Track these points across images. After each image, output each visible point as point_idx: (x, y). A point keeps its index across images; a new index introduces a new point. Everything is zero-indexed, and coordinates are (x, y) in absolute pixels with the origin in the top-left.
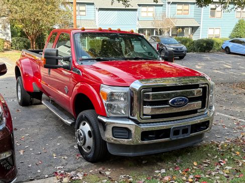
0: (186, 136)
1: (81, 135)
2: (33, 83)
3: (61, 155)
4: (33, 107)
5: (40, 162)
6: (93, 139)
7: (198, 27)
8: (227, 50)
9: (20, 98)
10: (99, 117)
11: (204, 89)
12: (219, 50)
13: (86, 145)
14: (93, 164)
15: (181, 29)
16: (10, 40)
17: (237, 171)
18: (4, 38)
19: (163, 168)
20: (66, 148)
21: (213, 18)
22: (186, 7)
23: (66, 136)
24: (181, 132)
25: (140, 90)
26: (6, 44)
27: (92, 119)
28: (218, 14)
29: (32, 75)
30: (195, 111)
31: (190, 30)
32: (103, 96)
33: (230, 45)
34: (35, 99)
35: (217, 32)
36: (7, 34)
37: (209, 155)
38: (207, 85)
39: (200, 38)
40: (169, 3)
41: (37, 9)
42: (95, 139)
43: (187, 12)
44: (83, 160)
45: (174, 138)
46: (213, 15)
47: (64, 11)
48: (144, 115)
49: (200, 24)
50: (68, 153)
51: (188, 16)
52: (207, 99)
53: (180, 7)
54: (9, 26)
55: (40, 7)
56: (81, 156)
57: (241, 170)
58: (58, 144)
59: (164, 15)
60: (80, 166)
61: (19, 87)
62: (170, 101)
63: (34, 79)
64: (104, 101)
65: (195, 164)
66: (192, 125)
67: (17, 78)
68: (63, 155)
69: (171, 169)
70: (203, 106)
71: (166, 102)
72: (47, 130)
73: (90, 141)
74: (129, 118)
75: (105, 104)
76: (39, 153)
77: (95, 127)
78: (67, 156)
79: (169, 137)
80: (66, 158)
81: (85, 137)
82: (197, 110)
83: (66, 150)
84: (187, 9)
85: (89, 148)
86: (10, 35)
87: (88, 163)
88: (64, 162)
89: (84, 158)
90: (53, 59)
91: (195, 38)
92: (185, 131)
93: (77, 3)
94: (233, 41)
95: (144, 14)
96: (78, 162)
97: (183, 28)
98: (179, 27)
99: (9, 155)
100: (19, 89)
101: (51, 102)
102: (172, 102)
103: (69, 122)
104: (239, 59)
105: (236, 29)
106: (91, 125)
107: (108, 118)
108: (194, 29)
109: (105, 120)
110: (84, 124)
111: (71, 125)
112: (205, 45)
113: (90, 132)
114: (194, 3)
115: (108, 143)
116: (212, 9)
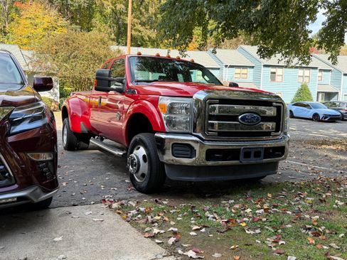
0: (258, 161)
1: (134, 159)
2: (81, 123)
3: (110, 187)
5: (86, 192)
6: (149, 163)
9: (65, 143)
10: (156, 135)
11: (279, 109)
13: (140, 172)
16: (59, 100)
17: (321, 201)
18: (52, 98)
19: (232, 199)
21: (274, 83)
22: (244, 71)
24: (252, 155)
25: (205, 100)
26: (53, 104)
28: (278, 79)
29: (80, 115)
30: (268, 134)
32: (162, 109)
33: (294, 109)
34: (82, 143)
36: (56, 94)
38: (281, 105)
40: (226, 66)
43: (245, 76)
44: (135, 192)
45: (245, 162)
46: (273, 78)
48: (209, 131)
51: (247, 80)
52: (281, 123)
53: (238, 70)
54: (58, 86)
56: (133, 188)
57: (327, 201)
59: (221, 79)
60: (132, 196)
61: (65, 129)
62: (240, 117)
63: (82, 119)
64: (163, 115)
65: (270, 195)
66: (265, 148)
67: (63, 120)
68: (112, 187)
69: (241, 200)
70: (278, 129)
71: (235, 118)
73: (144, 167)
74: (191, 134)
76: (85, 185)
78: (117, 188)
79: (238, 159)
81: (139, 161)
82: (270, 132)
83: (116, 183)
85: (143, 175)
86: (58, 95)
88: (114, 192)
89: (137, 190)
90: (105, 80)
92: (257, 154)
94: (296, 105)
96: (130, 193)
99: (50, 158)
100: (66, 132)
102: (241, 118)
103: (120, 153)
105: (298, 94)
106: (146, 147)
107: (167, 133)
109: (163, 136)
110: (139, 148)
111: (122, 155)
113: (144, 156)
114: (253, 67)
115: (167, 164)
116: (272, 73)
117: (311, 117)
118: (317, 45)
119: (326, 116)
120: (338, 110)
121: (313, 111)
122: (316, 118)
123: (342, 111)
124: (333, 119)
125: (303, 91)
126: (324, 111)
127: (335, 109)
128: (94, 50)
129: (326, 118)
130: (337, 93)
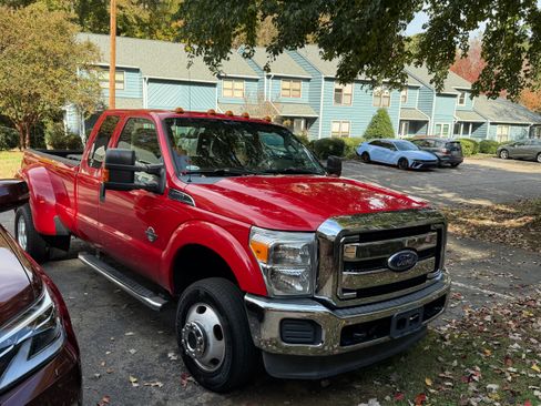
0: (415, 329)
1: (198, 334)
2: (56, 217)
3: (147, 379)
4: (51, 266)
5: (105, 400)
6: (228, 343)
7: (316, 118)
8: (365, 158)
10: (246, 298)
11: (439, 232)
12: (352, 157)
13: (209, 356)
14: (223, 398)
15: (289, 121)
19: (373, 397)
20: (152, 360)
21: (338, 105)
22: (296, 85)
23: (142, 329)
24: (408, 322)
25: (338, 238)
27: (223, 299)
28: (345, 99)
29: (52, 201)
30: (423, 279)
31: (303, 122)
32: (258, 252)
33: (371, 149)
34: (56, 250)
35: (345, 127)
37: (440, 359)
38: (441, 225)
39: (320, 138)
40: (269, 77)
41: (35, 75)
42: (231, 344)
43: (297, 93)
44: (198, 389)
45: (398, 335)
46: (338, 99)
47: (87, 81)
48: (344, 291)
49: (318, 113)
50: (159, 371)
51: (300, 100)
53: (286, 84)
55: (41, 71)
56: (190, 378)
58: (133, 351)
59: (261, 97)
62: (390, 260)
63: (57, 210)
64: (261, 264)
65: (429, 382)
68: (149, 378)
69: (388, 398)
70: (437, 265)
71: (381, 263)
72: (96, 318)
73: (217, 347)
74: (313, 299)
75: (264, 269)
76: (98, 375)
77: (233, 317)
78: (161, 380)
79: (388, 333)
80: (160, 385)
81: (206, 338)
82: (426, 275)
83: (153, 366)
84: (298, 88)
85: (214, 361)
87: (212, 395)
89: (201, 384)
91: (311, 136)
93: (117, 68)
94: (374, 143)
95: (227, 93)
96: (189, 395)
97: (292, 119)
98: (286, 118)
101: (98, 256)
103: (156, 303)
104: (387, 173)
105: (373, 125)
106: (221, 312)
107: (269, 299)
108: (310, 121)
109: (261, 304)
110: (202, 310)
111: (161, 308)
112: (331, 147)
113: (216, 328)
114: (309, 80)
115: (267, 353)
116: (337, 90)
117: (396, 163)
118: (416, 60)
119: (417, 162)
120: (432, 152)
121: (399, 154)
122: (403, 164)
123: (438, 154)
124: (426, 167)
125: (381, 119)
126: (415, 154)
127: (428, 151)
128: (46, 44)
129: (417, 164)
130: (427, 122)
